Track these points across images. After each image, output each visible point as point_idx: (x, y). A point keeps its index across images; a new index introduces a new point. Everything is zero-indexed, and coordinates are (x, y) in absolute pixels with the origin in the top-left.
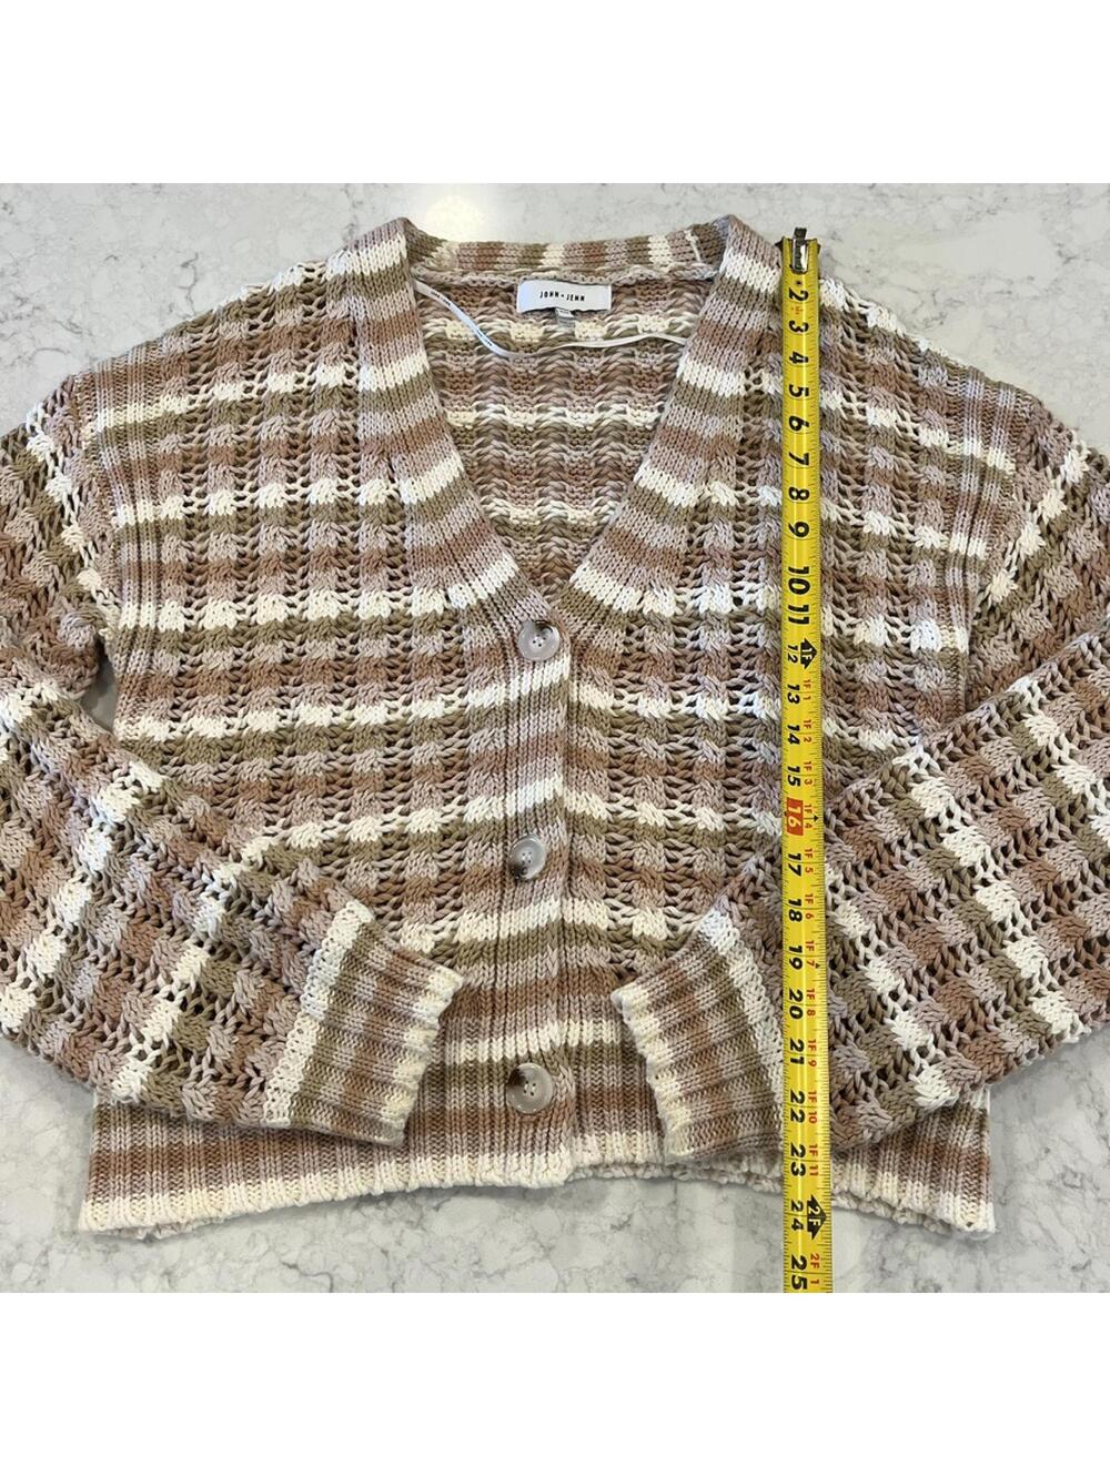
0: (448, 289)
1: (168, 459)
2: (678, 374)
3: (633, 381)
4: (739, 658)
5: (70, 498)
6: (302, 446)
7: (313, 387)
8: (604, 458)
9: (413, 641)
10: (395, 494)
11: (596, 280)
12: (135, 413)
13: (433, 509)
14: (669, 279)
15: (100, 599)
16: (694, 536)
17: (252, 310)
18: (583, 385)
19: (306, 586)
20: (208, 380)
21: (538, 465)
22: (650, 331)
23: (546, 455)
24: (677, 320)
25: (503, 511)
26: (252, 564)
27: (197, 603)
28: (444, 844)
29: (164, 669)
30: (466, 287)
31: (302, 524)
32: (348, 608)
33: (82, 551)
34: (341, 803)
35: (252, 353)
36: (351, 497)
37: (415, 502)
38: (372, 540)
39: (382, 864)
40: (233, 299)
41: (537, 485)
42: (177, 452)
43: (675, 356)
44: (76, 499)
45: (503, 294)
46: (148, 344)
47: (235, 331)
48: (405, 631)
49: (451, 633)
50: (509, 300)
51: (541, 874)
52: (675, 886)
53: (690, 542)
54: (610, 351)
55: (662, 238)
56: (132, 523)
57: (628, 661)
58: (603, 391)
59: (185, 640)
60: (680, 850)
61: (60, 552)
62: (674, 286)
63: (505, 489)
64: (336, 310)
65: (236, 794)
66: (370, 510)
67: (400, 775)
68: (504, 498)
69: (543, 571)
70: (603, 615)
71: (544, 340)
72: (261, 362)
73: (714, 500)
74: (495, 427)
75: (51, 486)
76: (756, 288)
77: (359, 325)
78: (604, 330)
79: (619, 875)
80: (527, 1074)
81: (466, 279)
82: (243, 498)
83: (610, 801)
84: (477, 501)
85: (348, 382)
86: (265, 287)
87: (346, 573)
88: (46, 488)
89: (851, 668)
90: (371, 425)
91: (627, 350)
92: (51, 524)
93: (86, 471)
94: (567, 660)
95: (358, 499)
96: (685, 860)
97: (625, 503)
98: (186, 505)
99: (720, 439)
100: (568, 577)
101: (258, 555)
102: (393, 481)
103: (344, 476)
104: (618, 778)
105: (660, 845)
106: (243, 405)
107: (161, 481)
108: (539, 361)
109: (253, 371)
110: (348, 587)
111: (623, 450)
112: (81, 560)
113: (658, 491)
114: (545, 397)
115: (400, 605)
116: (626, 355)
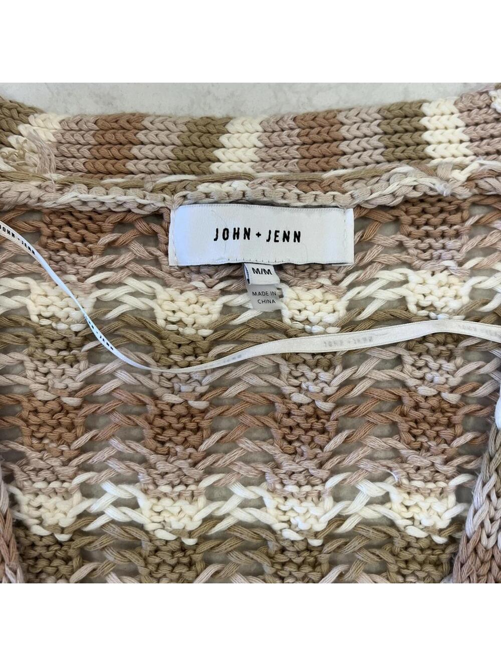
11: (325, 198)
30: (68, 211)
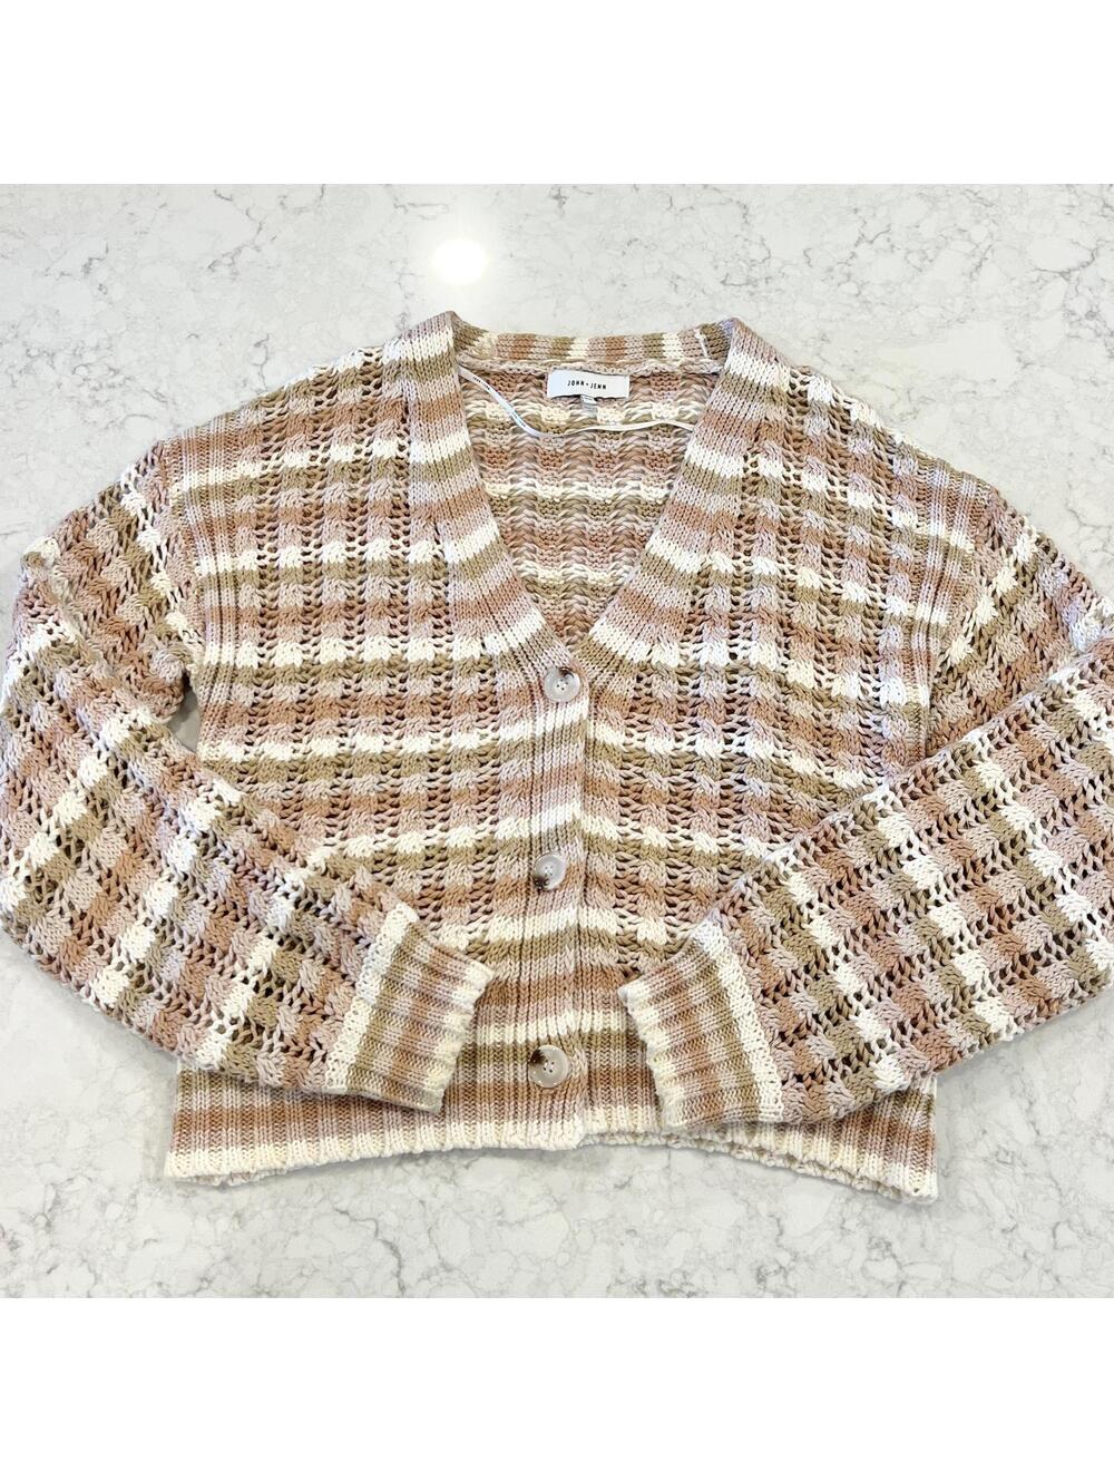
0: (488, 374)
1: (245, 517)
2: (686, 457)
3: (647, 461)
4: (733, 705)
5: (159, 549)
6: (360, 509)
7: (371, 458)
8: (620, 528)
9: (453, 682)
10: (439, 554)
11: (617, 371)
12: (216, 476)
13: (474, 567)
14: (680, 372)
15: (185, 638)
16: (696, 598)
17: (318, 388)
18: (604, 462)
19: (363, 632)
20: (279, 449)
21: (564, 532)
22: (662, 418)
23: (570, 524)
24: (686, 408)
25: (532, 571)
26: (316, 611)
27: (269, 643)
28: (478, 857)
29: (241, 700)
30: (503, 374)
31: (359, 578)
32: (398, 651)
33: (169, 596)
34: (390, 820)
35: (318, 427)
36: (401, 556)
37: (457, 562)
38: (419, 593)
39: (425, 873)
40: (302, 378)
41: (562, 549)
42: (252, 511)
43: (683, 440)
44: (164, 549)
45: (536, 381)
46: (227, 415)
47: (302, 407)
48: (446, 673)
49: (486, 675)
50: (541, 386)
51: (561, 885)
52: (675, 899)
53: (693, 603)
54: (627, 434)
55: (675, 336)
56: (214, 573)
57: (637, 704)
58: (621, 469)
59: (258, 676)
60: (680, 868)
61: (149, 595)
62: (684, 378)
63: (535, 552)
64: (391, 391)
65: (301, 809)
66: (418, 567)
67: (441, 797)
68: (534, 560)
69: (566, 624)
70: (617, 664)
71: (570, 423)
72: (324, 434)
73: (714, 568)
74: (527, 498)
75: (142, 537)
76: (756, 382)
77: (411, 405)
78: (623, 416)
79: (628, 888)
80: (547, 1055)
81: (504, 367)
82: (309, 554)
83: (620, 825)
84: (511, 561)
85: (401, 454)
86: (329, 369)
87: (396, 621)
88: (138, 539)
89: (829, 717)
90: (421, 493)
91: (642, 434)
92: (141, 570)
93: (173, 525)
94: (586, 702)
95: (407, 558)
96: (683, 877)
97: (638, 567)
98: (259, 558)
99: (721, 514)
100: (587, 630)
101: (321, 604)
102: (438, 543)
103: (396, 537)
104: (627, 805)
105: (662, 864)
106: (309, 472)
107: (238, 537)
108: (566, 441)
109: (317, 442)
110: (399, 633)
111: (636, 521)
112: (168, 603)
113: (666, 559)
114: (571, 473)
115: (442, 651)
116: (641, 438)
